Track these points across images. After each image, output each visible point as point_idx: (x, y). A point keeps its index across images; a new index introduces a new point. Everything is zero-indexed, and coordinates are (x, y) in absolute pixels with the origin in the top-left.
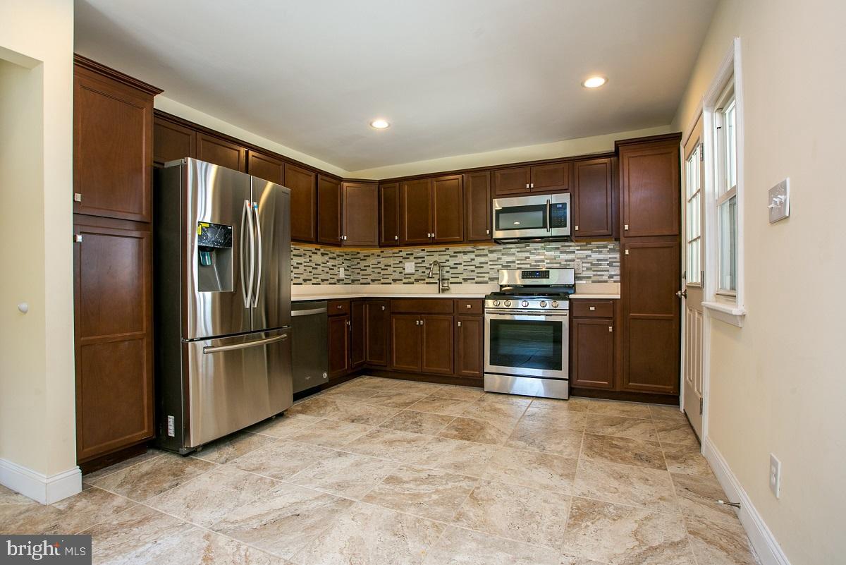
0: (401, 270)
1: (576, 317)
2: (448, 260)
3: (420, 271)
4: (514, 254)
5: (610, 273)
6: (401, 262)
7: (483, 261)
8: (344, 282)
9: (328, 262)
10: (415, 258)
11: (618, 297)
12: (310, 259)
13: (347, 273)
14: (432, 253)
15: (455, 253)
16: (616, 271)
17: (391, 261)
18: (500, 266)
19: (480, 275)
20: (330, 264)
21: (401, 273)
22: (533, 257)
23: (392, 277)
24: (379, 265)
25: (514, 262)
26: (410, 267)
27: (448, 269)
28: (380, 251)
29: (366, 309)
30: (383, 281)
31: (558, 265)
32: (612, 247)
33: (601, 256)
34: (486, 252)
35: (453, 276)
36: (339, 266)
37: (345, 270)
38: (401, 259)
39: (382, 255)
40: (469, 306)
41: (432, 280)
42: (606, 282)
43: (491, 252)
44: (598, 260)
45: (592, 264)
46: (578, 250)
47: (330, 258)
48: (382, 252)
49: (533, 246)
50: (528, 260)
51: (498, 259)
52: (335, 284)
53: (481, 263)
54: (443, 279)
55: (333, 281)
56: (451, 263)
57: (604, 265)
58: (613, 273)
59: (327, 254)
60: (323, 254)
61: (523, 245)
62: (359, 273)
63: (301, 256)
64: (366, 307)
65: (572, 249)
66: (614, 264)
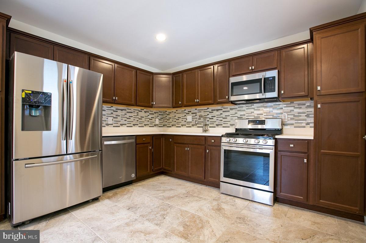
0: (185, 120)
1: (280, 151)
2: (208, 115)
3: (195, 121)
4: (244, 110)
5: (307, 122)
6: (185, 116)
7: (227, 115)
8: (158, 126)
9: (149, 116)
10: (192, 113)
11: (312, 138)
12: (138, 114)
13: (160, 121)
14: (200, 111)
15: (212, 110)
16: (312, 120)
17: (180, 115)
18: (237, 118)
19: (225, 123)
20: (150, 117)
21: (185, 121)
22: (256, 112)
23: (181, 124)
24: (175, 118)
25: (245, 115)
26: (189, 118)
27: (208, 119)
28: (176, 110)
29: (163, 140)
30: (177, 125)
31: (271, 117)
32: (309, 104)
33: (301, 111)
34: (229, 109)
35: (211, 123)
36: (155, 118)
37: (159, 120)
38: (185, 114)
39: (177, 112)
40: (213, 141)
41: (200, 125)
42: (304, 127)
43: (231, 109)
44: (299, 113)
45: (294, 116)
46: (285, 107)
47: (150, 114)
48: (177, 111)
49: (255, 105)
50: (253, 114)
51: (236, 113)
52: (153, 127)
53: (226, 116)
54: (206, 125)
55: (151, 125)
56: (210, 116)
57: (303, 116)
58: (309, 122)
59: (149, 112)
60: (145, 112)
61: (250, 105)
62: (166, 122)
63: (132, 113)
64: (163, 139)
65: (281, 106)
66: (310, 116)
